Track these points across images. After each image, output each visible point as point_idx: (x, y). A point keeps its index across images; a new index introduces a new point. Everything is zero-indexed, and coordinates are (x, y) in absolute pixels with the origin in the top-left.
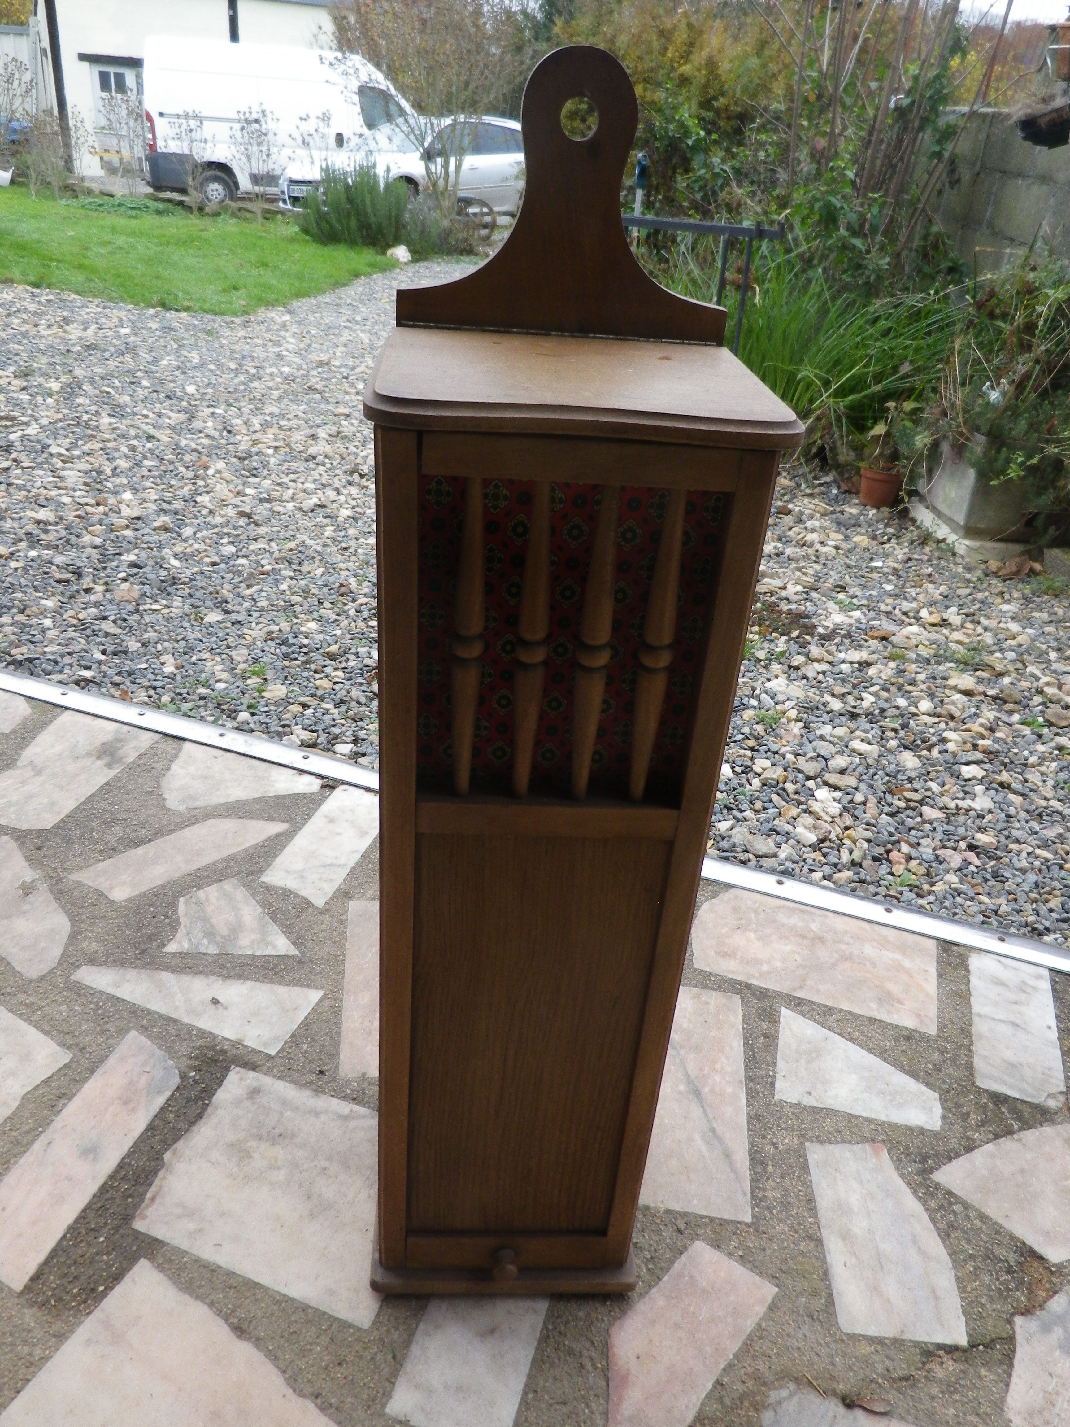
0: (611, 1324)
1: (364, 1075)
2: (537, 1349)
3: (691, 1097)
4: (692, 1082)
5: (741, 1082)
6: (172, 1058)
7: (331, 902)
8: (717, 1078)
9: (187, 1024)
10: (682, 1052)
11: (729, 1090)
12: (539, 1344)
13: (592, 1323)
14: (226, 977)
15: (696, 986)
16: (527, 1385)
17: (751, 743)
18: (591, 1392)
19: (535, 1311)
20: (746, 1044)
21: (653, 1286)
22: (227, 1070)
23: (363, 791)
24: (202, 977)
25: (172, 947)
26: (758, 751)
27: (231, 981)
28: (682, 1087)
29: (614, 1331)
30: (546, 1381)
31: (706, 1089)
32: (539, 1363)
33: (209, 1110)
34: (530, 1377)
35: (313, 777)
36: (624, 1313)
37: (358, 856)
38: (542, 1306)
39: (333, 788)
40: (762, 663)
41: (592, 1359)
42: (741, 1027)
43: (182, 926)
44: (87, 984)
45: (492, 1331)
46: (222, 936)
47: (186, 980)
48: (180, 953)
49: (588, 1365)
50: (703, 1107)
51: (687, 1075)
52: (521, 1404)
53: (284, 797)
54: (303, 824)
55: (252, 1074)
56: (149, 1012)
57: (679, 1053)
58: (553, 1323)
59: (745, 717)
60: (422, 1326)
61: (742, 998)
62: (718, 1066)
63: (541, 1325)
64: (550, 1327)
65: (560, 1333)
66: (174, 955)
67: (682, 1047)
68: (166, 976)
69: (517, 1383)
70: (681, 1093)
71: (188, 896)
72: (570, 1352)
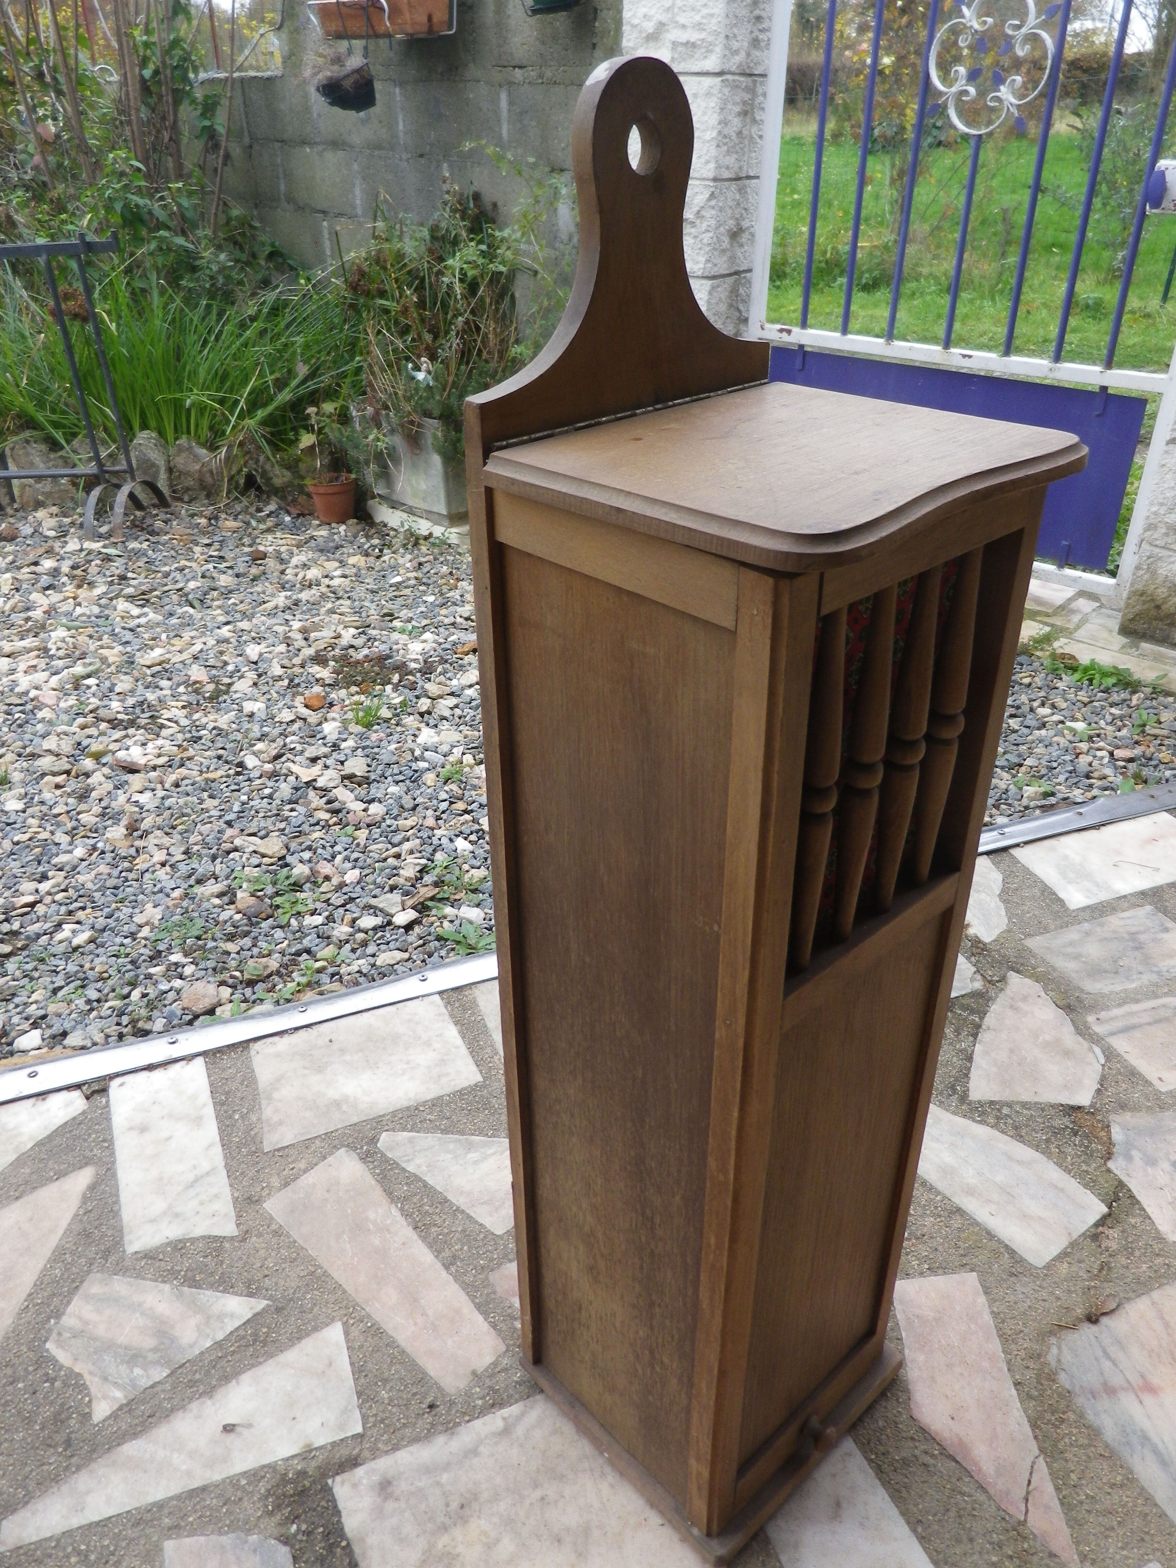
0: (908, 1409)
1: (474, 1373)
2: (883, 1485)
6: (249, 1532)
7: (242, 1220)
9: (224, 1480)
12: (880, 1479)
13: (896, 1423)
14: (210, 1392)
16: (908, 1523)
17: (460, 806)
18: (954, 1480)
19: (849, 1454)
21: (903, 1349)
22: (327, 1491)
23: (145, 1074)
24: (180, 1414)
25: (101, 1410)
26: (472, 811)
27: (220, 1394)
29: (916, 1414)
30: (916, 1505)
32: (898, 1495)
33: (357, 1549)
34: (903, 1514)
35: (64, 1094)
36: (907, 1391)
37: (218, 1149)
38: (849, 1445)
39: (104, 1091)
40: (393, 721)
41: (926, 1453)
43: (86, 1376)
44: (34, 1539)
45: (838, 1505)
46: (155, 1350)
47: (163, 1432)
48: (120, 1408)
49: (928, 1460)
52: (920, 1543)
53: (50, 1138)
54: (112, 1154)
55: (360, 1471)
56: (160, 1505)
58: (871, 1451)
59: (429, 783)
60: (783, 1558)
63: (865, 1463)
64: (873, 1457)
65: (883, 1454)
66: (114, 1416)
68: (131, 1449)
69: (900, 1529)
71: (54, 1335)
72: (905, 1462)
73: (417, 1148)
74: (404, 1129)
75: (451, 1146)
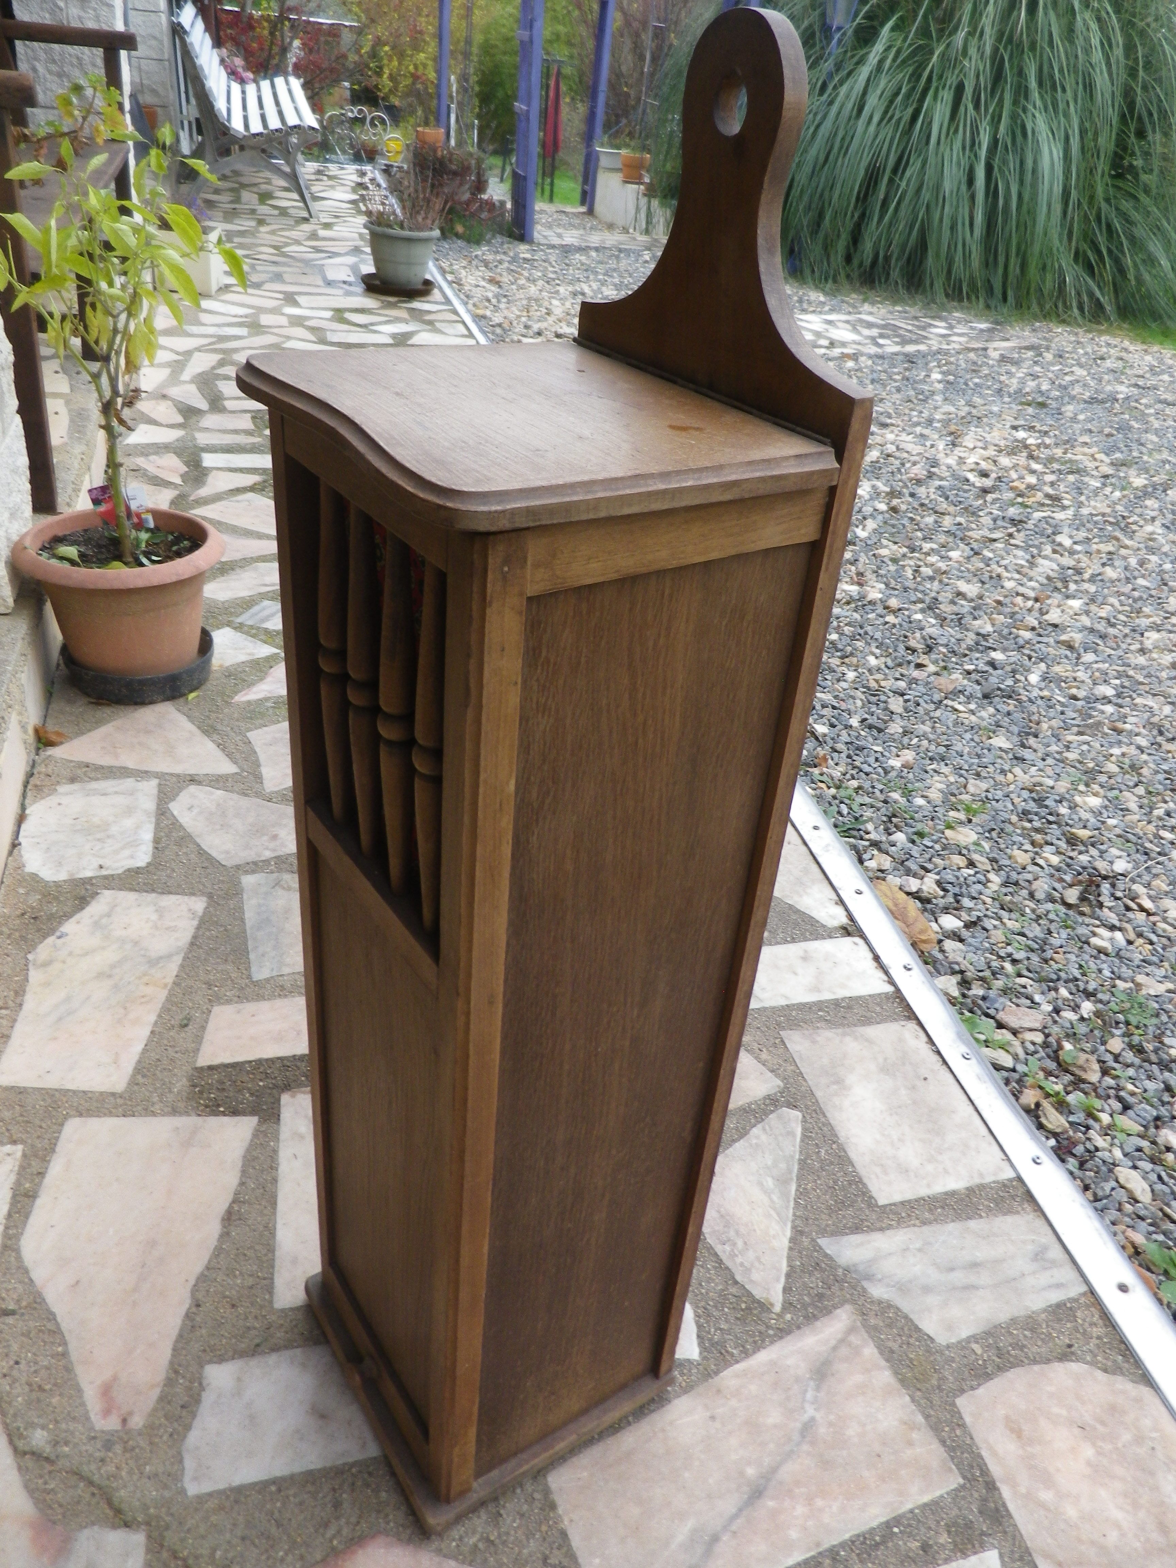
0: (386, 1533)
2: (324, 1469)
3: (746, 1489)
4: (768, 1480)
5: (818, 1545)
8: (800, 1510)
10: (805, 1447)
11: (794, 1534)
12: (331, 1468)
13: (379, 1512)
15: (927, 1417)
16: (283, 1479)
18: (303, 1550)
19: (364, 1446)
20: (888, 1525)
21: (457, 1560)
23: (870, 956)
28: (750, 1471)
29: (381, 1540)
30: (295, 1496)
31: (771, 1504)
32: (310, 1479)
34: (292, 1477)
35: (845, 913)
36: (409, 1541)
38: (373, 1450)
39: (849, 934)
41: (339, 1532)
42: (909, 1506)
45: (323, 1416)
49: (331, 1532)
50: (740, 1510)
51: (774, 1470)
52: (261, 1482)
53: (797, 911)
54: (778, 943)
57: (799, 1444)
58: (360, 1472)
60: (298, 1351)
61: (963, 1487)
62: (819, 1503)
63: (351, 1460)
64: (354, 1470)
65: (353, 1484)
67: (812, 1443)
69: (280, 1468)
70: (742, 1473)
72: (337, 1505)
73: (780, 1138)
74: (805, 1129)
75: (783, 1166)
